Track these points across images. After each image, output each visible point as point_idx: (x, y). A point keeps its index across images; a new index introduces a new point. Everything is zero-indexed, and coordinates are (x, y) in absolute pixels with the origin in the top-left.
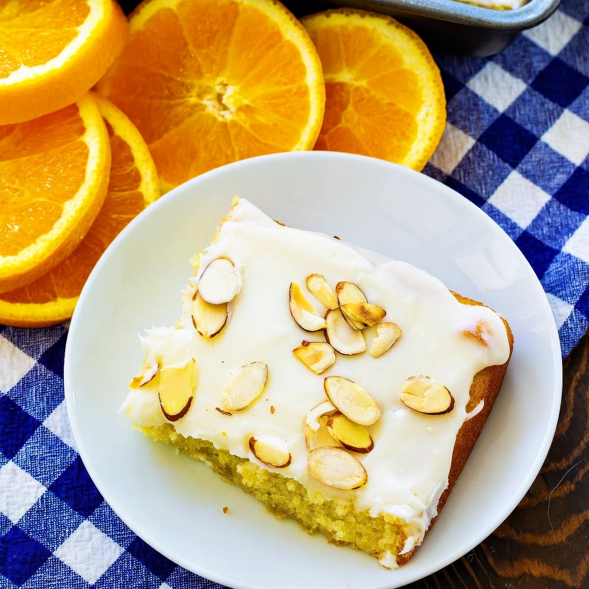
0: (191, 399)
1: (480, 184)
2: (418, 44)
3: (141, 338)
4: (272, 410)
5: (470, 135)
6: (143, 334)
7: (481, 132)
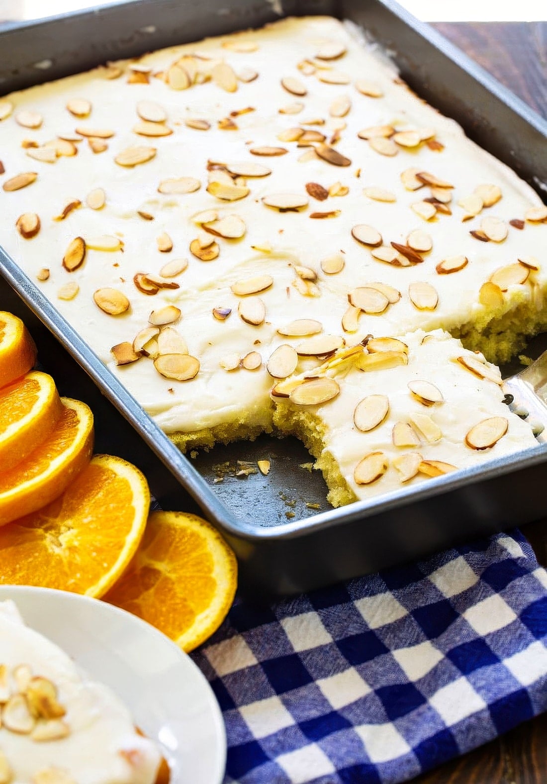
1: (240, 694)
2: (231, 561)
5: (256, 657)
7: (266, 658)
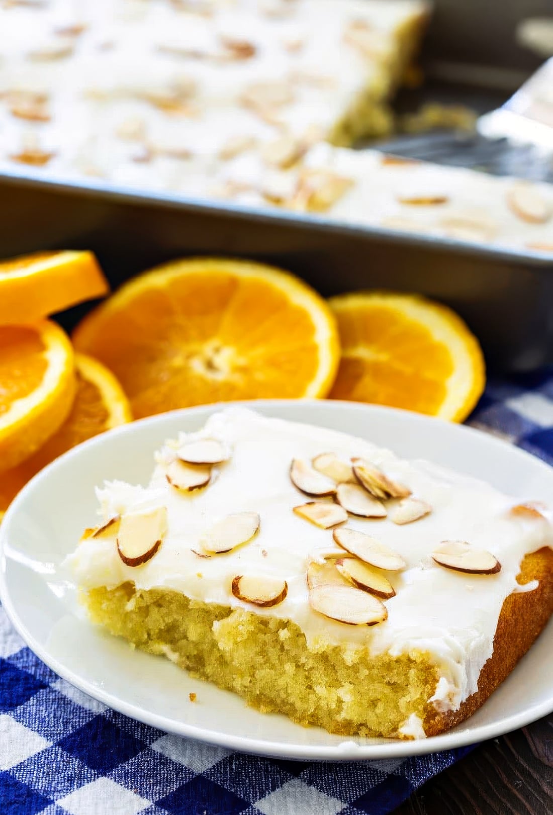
0: (158, 544)
3: (98, 491)
4: (264, 553)
6: (102, 487)
